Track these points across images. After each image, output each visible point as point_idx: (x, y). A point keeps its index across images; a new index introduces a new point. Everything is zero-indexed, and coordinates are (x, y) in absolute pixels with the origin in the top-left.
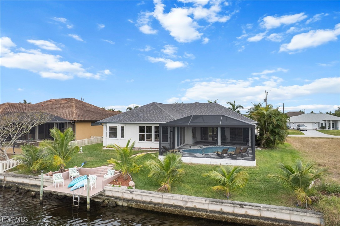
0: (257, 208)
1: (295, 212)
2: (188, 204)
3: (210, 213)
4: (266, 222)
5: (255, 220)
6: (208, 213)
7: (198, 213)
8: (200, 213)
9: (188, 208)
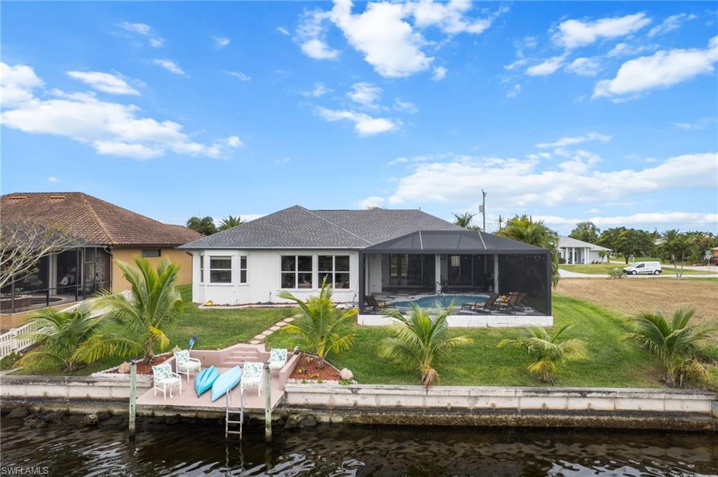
0: (611, 395)
1: (675, 395)
2: (479, 402)
3: (522, 415)
4: (624, 419)
5: (606, 418)
6: (519, 416)
7: (499, 417)
8: (503, 417)
9: (478, 411)
